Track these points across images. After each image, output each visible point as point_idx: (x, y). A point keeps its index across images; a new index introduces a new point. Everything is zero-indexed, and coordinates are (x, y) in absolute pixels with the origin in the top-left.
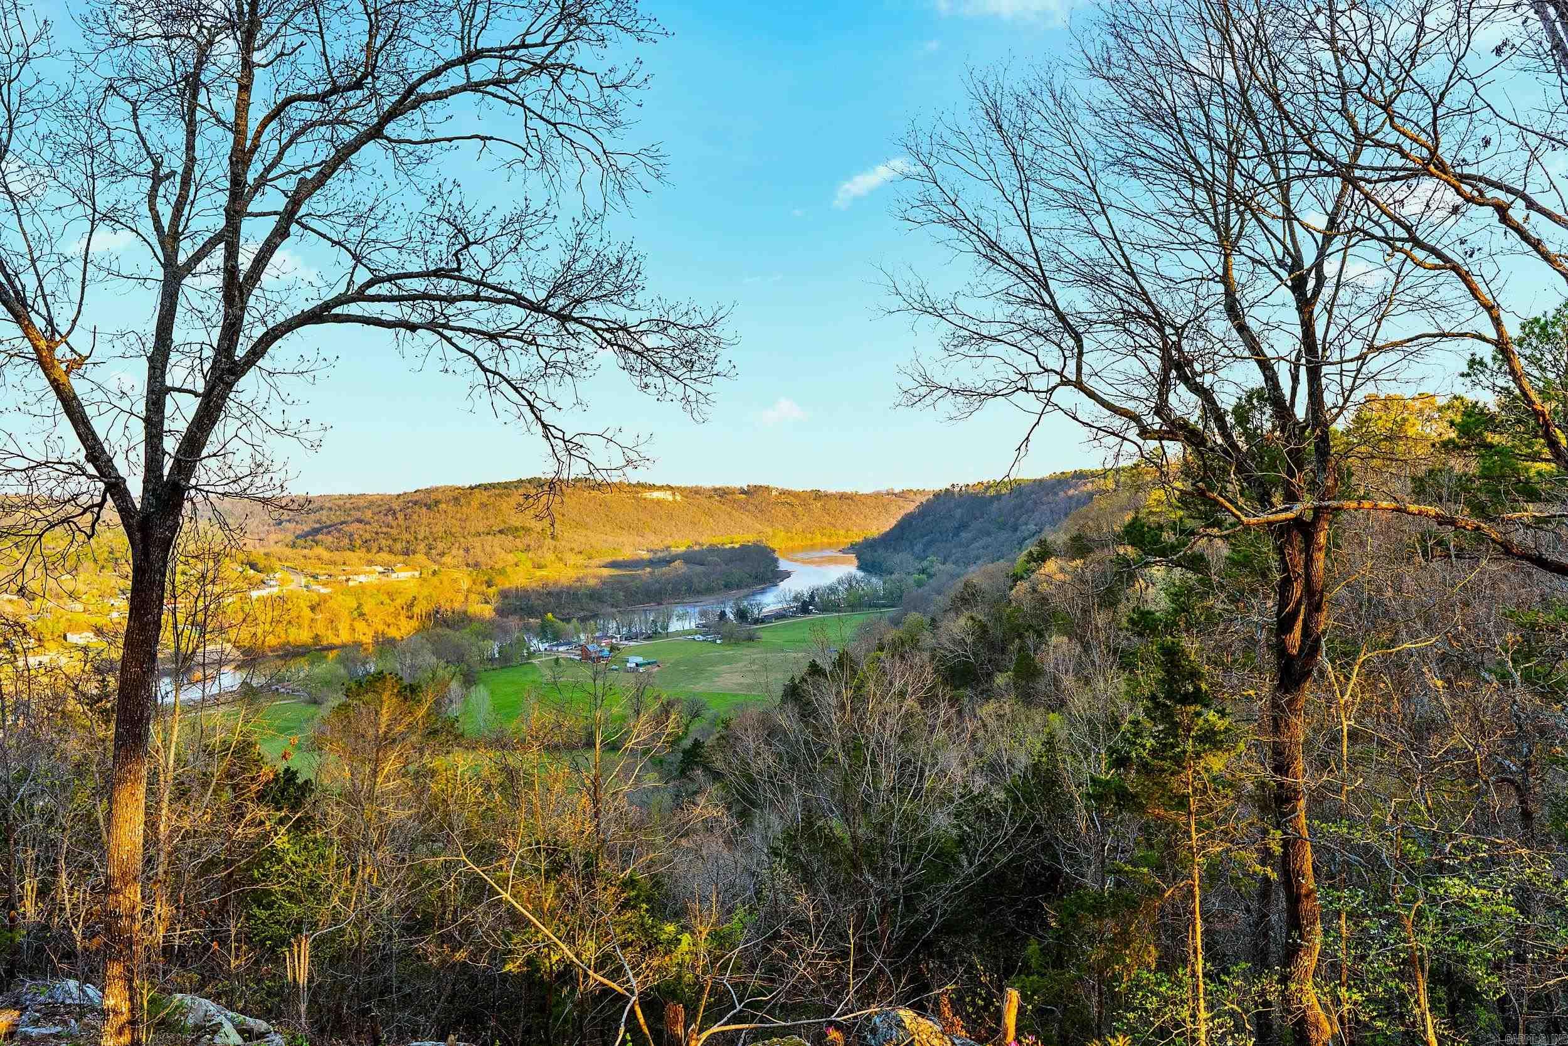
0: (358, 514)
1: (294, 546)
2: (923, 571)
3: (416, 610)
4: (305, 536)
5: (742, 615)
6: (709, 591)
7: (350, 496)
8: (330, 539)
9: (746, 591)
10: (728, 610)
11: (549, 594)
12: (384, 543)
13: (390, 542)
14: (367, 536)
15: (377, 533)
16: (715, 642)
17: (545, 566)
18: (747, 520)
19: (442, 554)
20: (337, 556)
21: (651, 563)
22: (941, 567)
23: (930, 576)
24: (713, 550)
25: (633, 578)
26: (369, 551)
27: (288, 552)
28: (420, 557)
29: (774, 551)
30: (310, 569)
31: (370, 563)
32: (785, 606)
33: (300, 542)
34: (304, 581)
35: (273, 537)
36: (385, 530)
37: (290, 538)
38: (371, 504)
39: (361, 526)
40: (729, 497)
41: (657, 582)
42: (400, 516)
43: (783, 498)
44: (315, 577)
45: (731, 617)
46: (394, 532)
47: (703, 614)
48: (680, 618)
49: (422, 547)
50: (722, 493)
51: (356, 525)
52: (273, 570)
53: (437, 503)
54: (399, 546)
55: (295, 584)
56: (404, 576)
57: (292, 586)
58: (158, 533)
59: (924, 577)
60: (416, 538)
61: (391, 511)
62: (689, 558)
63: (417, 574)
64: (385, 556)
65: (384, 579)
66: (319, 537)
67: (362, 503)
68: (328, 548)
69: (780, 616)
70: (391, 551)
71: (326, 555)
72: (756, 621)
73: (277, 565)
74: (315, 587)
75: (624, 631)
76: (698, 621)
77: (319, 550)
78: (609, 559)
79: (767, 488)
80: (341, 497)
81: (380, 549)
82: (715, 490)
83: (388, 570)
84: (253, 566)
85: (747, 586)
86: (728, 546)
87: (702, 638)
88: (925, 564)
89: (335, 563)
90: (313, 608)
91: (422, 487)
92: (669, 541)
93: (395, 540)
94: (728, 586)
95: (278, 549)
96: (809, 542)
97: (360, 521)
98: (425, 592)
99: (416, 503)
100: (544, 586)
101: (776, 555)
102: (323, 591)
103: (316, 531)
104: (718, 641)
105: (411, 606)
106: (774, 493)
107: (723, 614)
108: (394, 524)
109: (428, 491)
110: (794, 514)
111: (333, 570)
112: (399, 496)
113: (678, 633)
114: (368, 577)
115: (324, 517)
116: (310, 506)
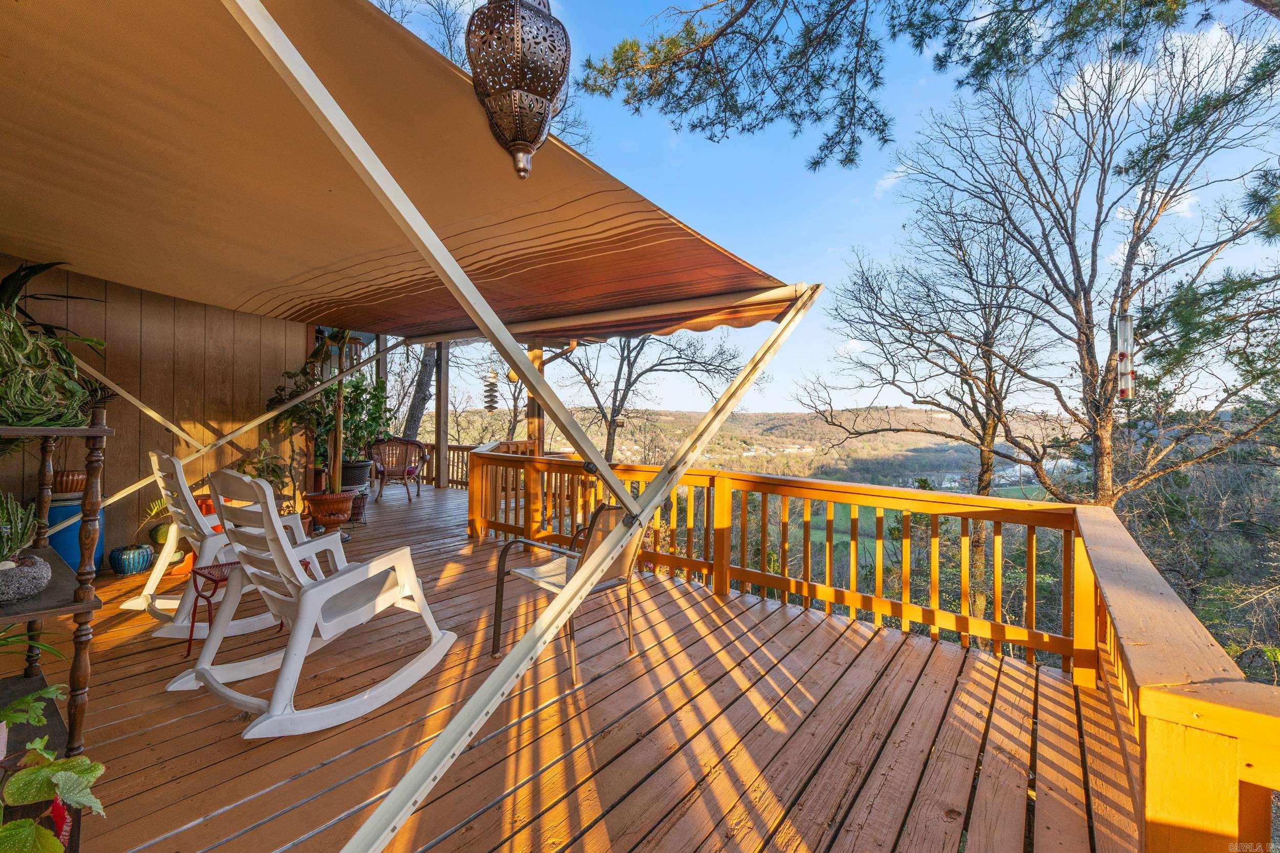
0: (790, 422)
1: (762, 435)
3: (813, 466)
4: (767, 430)
7: (786, 414)
8: (777, 432)
12: (801, 435)
13: (803, 435)
14: (794, 432)
15: (798, 431)
20: (780, 440)
21: (936, 451)
26: (794, 438)
27: (759, 437)
28: (816, 443)
30: (768, 445)
31: (794, 444)
33: (765, 433)
34: (765, 450)
35: (754, 430)
36: (801, 429)
37: (761, 431)
38: (796, 417)
39: (791, 427)
41: (938, 460)
42: (809, 423)
44: (770, 449)
46: (806, 430)
49: (818, 438)
51: (789, 426)
52: (753, 445)
54: (807, 437)
55: (761, 451)
56: (809, 450)
60: (815, 434)
63: (814, 450)
64: (801, 441)
65: (800, 451)
66: (773, 431)
67: (792, 417)
68: (776, 436)
70: (804, 439)
71: (775, 439)
73: (755, 443)
74: (770, 453)
77: (772, 437)
78: (912, 447)
80: (783, 414)
81: (799, 438)
83: (802, 447)
84: (745, 442)
89: (779, 443)
90: (768, 462)
93: (806, 434)
95: (755, 436)
97: (791, 425)
98: (817, 458)
102: (774, 455)
103: (772, 429)
105: (810, 464)
108: (806, 426)
111: (778, 446)
114: (792, 450)
115: (776, 422)
116: (770, 417)
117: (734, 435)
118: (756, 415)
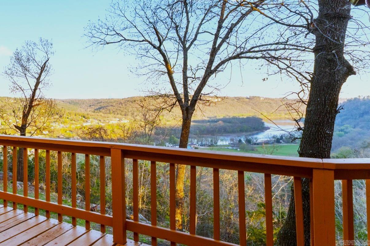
0: (111, 104)
1: (94, 112)
2: (342, 130)
4: (97, 109)
5: (249, 141)
6: (233, 132)
7: (109, 99)
8: (104, 110)
9: (249, 133)
10: (242, 139)
11: (172, 130)
12: (119, 112)
13: (121, 112)
14: (114, 110)
15: (117, 109)
16: (237, 150)
17: (170, 121)
18: (249, 108)
19: (136, 116)
20: (106, 115)
21: (209, 121)
22: (352, 129)
23: (346, 133)
24: (234, 118)
25: (202, 126)
26: (115, 114)
27: (93, 114)
28: (130, 117)
29: (262, 119)
30: (99, 119)
31: (115, 117)
32: (268, 139)
33: (96, 111)
34: (97, 122)
35: (89, 110)
36: (119, 108)
37: (93, 110)
38: (115, 101)
39: (112, 107)
40: (242, 100)
41: (212, 128)
42: (124, 105)
43: (266, 101)
44: (100, 121)
45: (244, 142)
46: (122, 109)
47: (232, 140)
48: (222, 140)
49: (130, 114)
50: (238, 99)
51: (111, 107)
52: (89, 118)
53: (135, 101)
54: (123, 113)
56: (124, 121)
57: (94, 123)
58: (191, 112)
59: (343, 133)
60: (128, 111)
61: (121, 103)
62: (224, 120)
63: (129, 121)
64: (119, 116)
65: (119, 122)
66: (101, 110)
67: (112, 101)
68: (103, 113)
69: (267, 143)
70: (121, 115)
71: (103, 115)
72: (255, 144)
73: (90, 117)
74: (100, 123)
75: (200, 143)
76: (229, 142)
77: (101, 114)
79: (259, 97)
80: (106, 99)
81: (118, 114)
82: (235, 98)
84: (84, 117)
85: (250, 131)
86: (241, 117)
87: (231, 148)
88: (342, 128)
89: (105, 117)
91: (130, 97)
92: (216, 115)
93: (122, 111)
94: (241, 131)
95: (90, 113)
96: (279, 117)
97: (112, 106)
99: (128, 101)
100: (170, 127)
101: (263, 121)
103: (100, 108)
104: (238, 150)
106: (262, 99)
107: (240, 141)
108: (122, 107)
109: (132, 98)
110: (271, 107)
111: (105, 119)
112: (123, 99)
113: (221, 146)
115: (102, 104)
116: (98, 102)
117: (77, 112)
118: (89, 100)
